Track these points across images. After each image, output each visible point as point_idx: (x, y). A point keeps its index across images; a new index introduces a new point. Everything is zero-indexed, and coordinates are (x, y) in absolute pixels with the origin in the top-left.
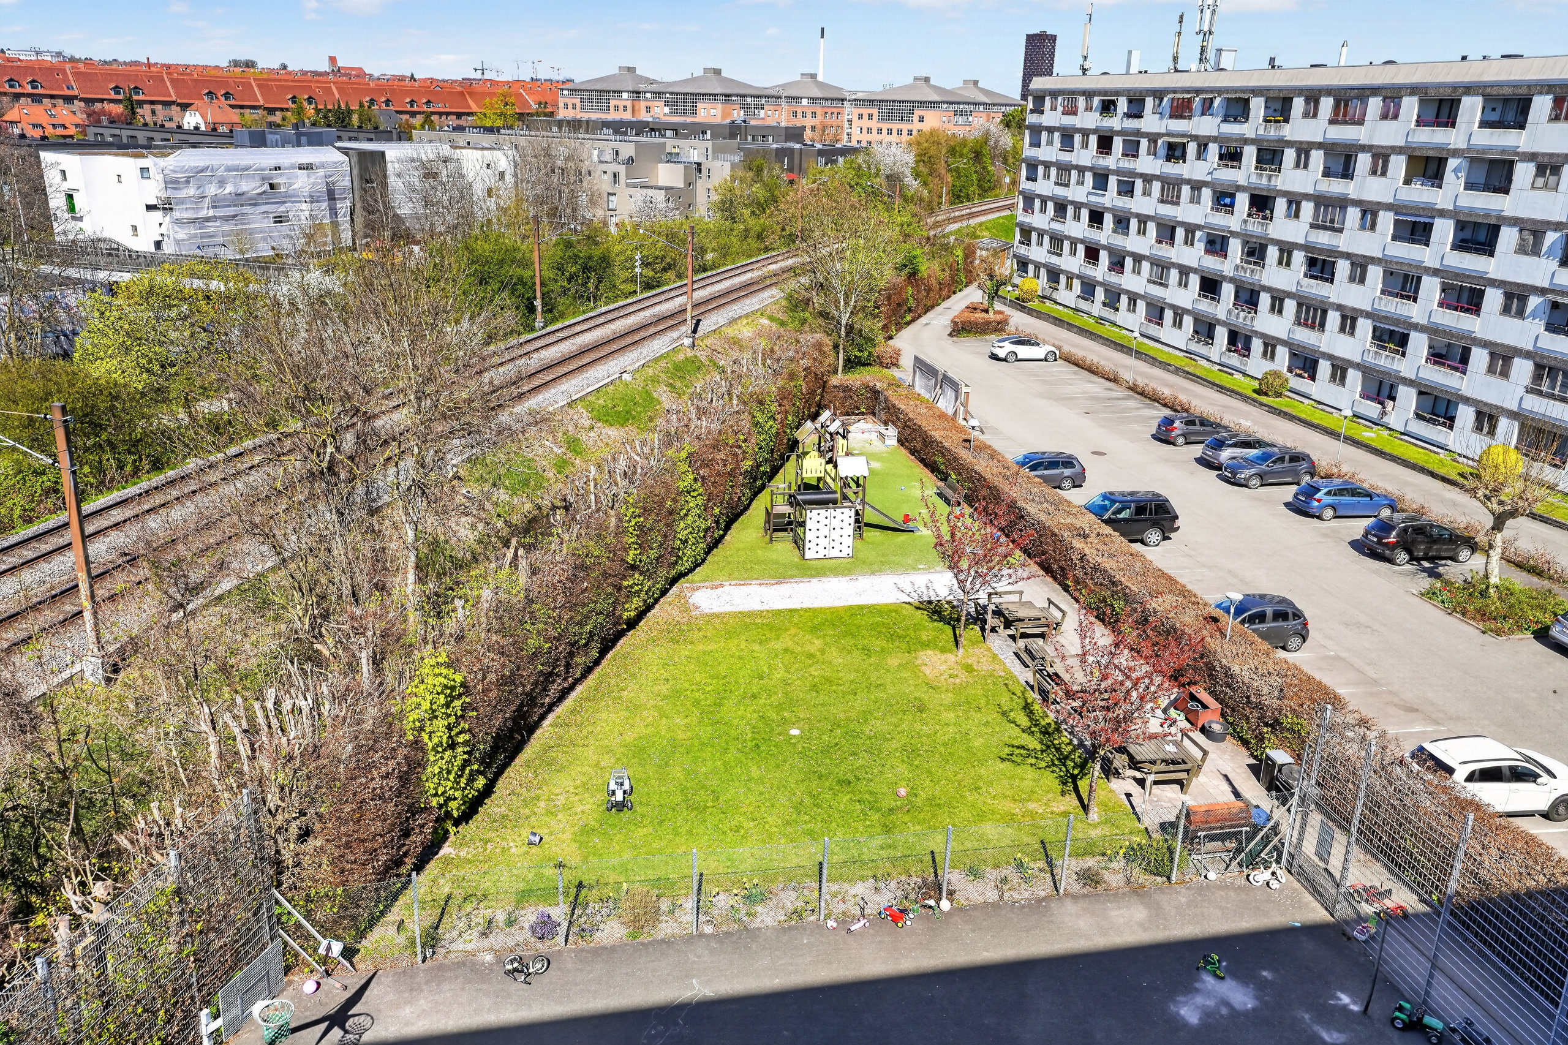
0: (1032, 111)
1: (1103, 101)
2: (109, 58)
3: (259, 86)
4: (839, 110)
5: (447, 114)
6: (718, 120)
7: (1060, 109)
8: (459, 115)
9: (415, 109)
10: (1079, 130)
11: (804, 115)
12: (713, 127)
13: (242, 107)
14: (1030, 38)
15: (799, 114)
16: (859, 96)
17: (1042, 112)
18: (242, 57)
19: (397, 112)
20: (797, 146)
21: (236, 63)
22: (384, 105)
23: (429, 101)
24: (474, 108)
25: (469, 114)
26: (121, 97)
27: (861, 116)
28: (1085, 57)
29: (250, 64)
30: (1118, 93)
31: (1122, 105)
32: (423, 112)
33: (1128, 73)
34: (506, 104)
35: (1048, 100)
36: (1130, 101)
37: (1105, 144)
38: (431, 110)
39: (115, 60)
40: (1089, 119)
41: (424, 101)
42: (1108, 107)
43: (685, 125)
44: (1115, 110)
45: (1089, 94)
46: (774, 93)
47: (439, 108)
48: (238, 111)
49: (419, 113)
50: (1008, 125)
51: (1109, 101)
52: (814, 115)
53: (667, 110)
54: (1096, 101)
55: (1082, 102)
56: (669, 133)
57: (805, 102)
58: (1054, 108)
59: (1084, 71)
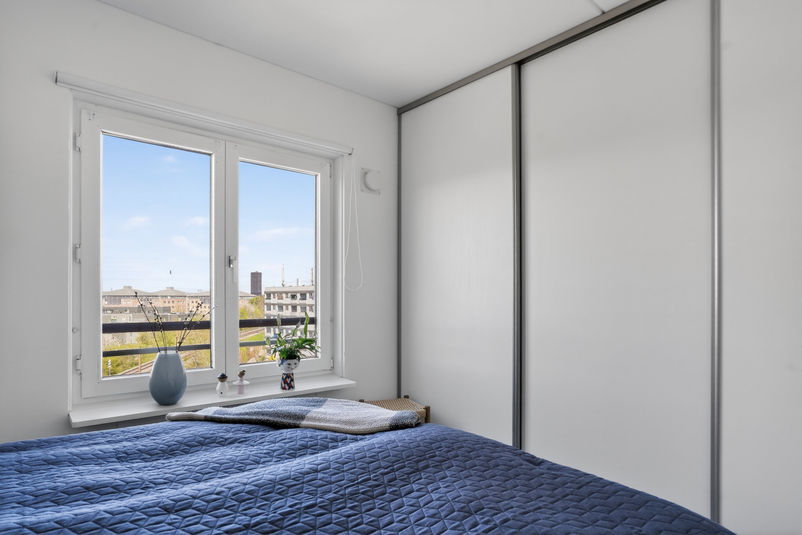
0: (266, 299)
1: (292, 295)
4: (183, 300)
6: (131, 306)
7: (277, 298)
10: (284, 304)
11: (169, 302)
12: (129, 308)
14: (252, 274)
15: (167, 302)
16: (191, 295)
17: (270, 299)
20: (169, 314)
27: (193, 302)
28: (283, 281)
30: (297, 292)
31: (299, 296)
33: (298, 286)
35: (272, 295)
36: (301, 295)
37: (294, 308)
40: (287, 300)
42: (294, 297)
43: (116, 308)
44: (297, 297)
45: (287, 293)
46: (156, 295)
50: (252, 303)
51: (294, 295)
52: (173, 302)
53: (106, 303)
54: (289, 295)
55: (284, 295)
56: (109, 312)
57: (169, 297)
58: (274, 298)
59: (283, 285)
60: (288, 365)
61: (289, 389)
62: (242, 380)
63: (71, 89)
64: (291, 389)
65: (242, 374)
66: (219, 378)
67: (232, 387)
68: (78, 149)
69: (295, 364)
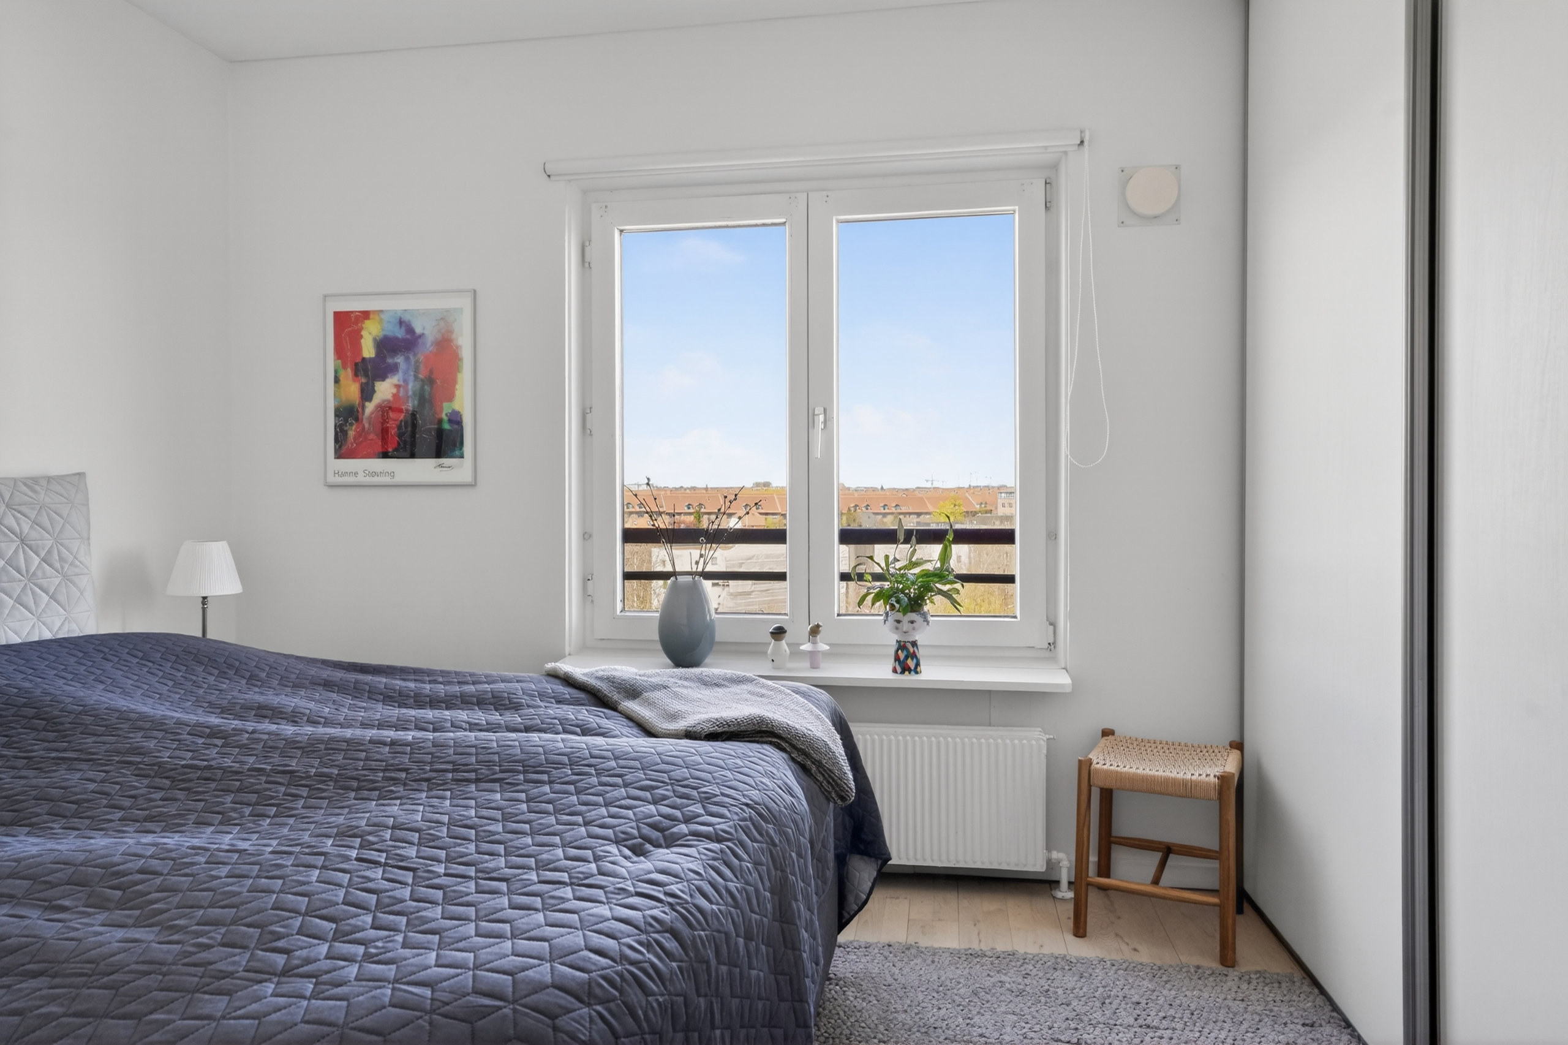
2: (678, 486)
3: (778, 498)
5: (910, 514)
8: (919, 514)
9: (887, 511)
13: (767, 514)
18: (762, 480)
19: (874, 513)
21: (757, 484)
22: (864, 509)
23: (897, 505)
24: (931, 509)
25: (927, 513)
26: (691, 510)
29: (767, 485)
32: (892, 514)
34: (955, 505)
38: (899, 511)
39: (682, 487)
41: (894, 505)
47: (904, 509)
48: (764, 517)
49: (889, 514)
60: (896, 624)
61: (903, 672)
62: (815, 643)
63: (569, 181)
64: (907, 673)
65: (815, 631)
66: (772, 633)
67: (796, 653)
68: (587, 265)
69: (912, 622)
